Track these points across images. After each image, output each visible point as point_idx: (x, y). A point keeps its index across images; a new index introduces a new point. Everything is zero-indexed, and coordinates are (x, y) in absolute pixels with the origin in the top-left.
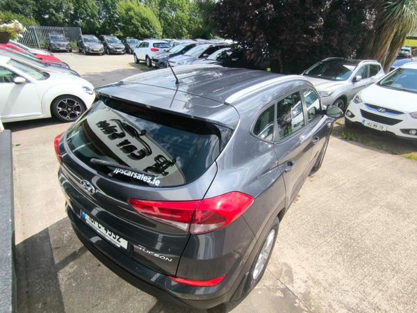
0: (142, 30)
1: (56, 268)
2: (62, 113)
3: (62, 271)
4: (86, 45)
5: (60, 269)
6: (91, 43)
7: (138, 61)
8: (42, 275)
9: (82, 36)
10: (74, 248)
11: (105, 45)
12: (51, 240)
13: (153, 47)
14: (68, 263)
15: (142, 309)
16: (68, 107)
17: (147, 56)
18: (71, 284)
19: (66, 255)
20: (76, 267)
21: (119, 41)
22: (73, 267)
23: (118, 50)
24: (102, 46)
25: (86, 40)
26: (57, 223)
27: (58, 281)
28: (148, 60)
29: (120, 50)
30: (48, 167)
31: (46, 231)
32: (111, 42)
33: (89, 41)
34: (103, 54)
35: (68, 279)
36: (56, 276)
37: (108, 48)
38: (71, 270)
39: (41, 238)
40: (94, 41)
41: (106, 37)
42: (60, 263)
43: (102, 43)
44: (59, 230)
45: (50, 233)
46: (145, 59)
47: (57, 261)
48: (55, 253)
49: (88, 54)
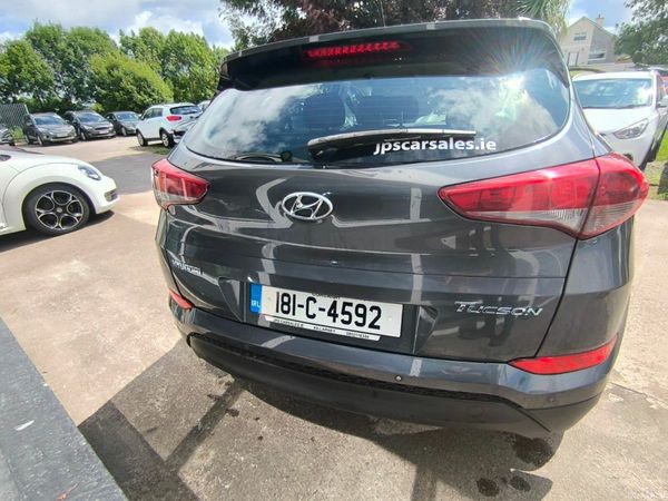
0: (138, 97)
1: (171, 467)
2: (46, 219)
3: (187, 467)
4: (41, 129)
5: (179, 466)
6: (50, 126)
7: (145, 143)
8: (145, 488)
9: (32, 116)
10: (188, 421)
11: (77, 126)
12: (131, 420)
13: (171, 115)
14: (191, 451)
15: (396, 489)
16: (57, 206)
17: (162, 131)
18: (219, 487)
19: (178, 438)
20: (212, 453)
21: (101, 118)
22: (207, 455)
23: (101, 132)
24: (72, 127)
25: (39, 122)
26: (127, 386)
27: (187, 489)
28: (164, 136)
29: (107, 131)
30: (54, 304)
31: (109, 406)
32: (87, 120)
33: (46, 122)
34: (74, 141)
35: (208, 479)
36: (179, 480)
37: (83, 130)
38: (207, 462)
39: (104, 423)
40: (56, 122)
41: (76, 114)
42: (173, 455)
43: (70, 123)
44: (138, 398)
45: (122, 409)
46: (158, 136)
47: (164, 454)
48: (152, 441)
49: (47, 143)
